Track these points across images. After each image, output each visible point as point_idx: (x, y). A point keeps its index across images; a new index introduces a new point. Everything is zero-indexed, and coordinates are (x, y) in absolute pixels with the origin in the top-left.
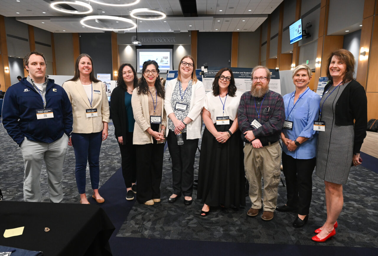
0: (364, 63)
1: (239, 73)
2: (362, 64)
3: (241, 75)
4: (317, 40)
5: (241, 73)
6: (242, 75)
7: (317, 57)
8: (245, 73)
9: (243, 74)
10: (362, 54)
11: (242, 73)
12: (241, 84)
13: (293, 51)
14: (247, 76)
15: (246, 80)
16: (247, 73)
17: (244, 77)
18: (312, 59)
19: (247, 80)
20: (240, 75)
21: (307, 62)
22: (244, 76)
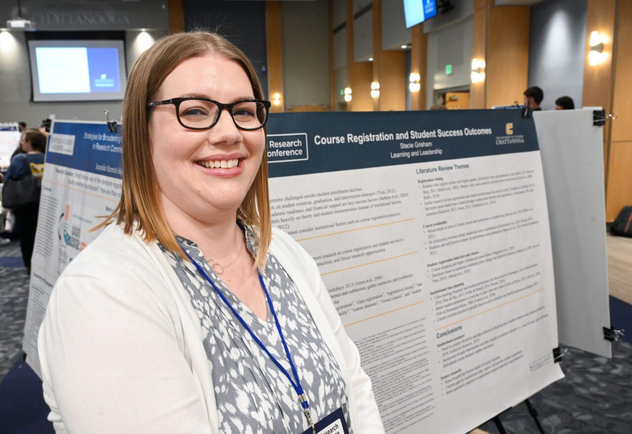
0: (601, 72)
1: (390, 137)
2: (596, 73)
3: (403, 146)
4: (471, 16)
5: (399, 137)
6: (406, 146)
7: (475, 58)
8: (415, 135)
9: (410, 141)
10: (594, 48)
11: (405, 136)
12: (406, 195)
13: (409, 45)
14: (425, 149)
15: (422, 171)
16: (426, 135)
17: (413, 154)
18: (461, 63)
19: (428, 171)
20: (394, 146)
21: (449, 69)
22: (415, 149)
